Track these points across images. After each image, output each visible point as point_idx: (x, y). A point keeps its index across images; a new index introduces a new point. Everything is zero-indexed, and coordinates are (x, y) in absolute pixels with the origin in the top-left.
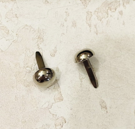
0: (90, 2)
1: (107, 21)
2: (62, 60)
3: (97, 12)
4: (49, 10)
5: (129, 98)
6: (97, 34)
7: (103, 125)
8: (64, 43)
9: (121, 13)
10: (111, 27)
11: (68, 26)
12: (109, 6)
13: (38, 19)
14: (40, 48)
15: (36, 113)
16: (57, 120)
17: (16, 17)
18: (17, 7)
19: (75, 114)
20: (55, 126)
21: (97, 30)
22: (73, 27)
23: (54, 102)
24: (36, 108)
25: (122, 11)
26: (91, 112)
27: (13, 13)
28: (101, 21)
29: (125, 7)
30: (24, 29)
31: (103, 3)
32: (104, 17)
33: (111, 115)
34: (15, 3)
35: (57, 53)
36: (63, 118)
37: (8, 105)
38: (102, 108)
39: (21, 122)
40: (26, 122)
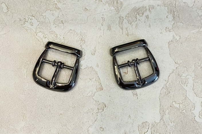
0: (121, 8)
1: (136, 24)
2: (101, 58)
3: (127, 17)
4: (88, 16)
5: (155, 86)
6: (128, 36)
7: (134, 108)
8: (102, 44)
9: (147, 17)
10: (139, 29)
11: (104, 29)
12: (137, 11)
13: (80, 24)
14: (82, 48)
15: (82, 100)
16: (99, 105)
17: (62, 23)
18: (62, 15)
19: (113, 100)
20: (97, 110)
21: (128, 33)
22: (108, 30)
23: (96, 91)
24: (82, 96)
25: (148, 16)
26: (125, 98)
27: (59, 20)
28: (131, 24)
29: (151, 12)
30: (69, 33)
31: (132, 9)
32: (134, 21)
33: (141, 100)
34: (60, 11)
35: (96, 52)
36: (104, 104)
37: (61, 95)
38: (133, 95)
39: (71, 107)
40: (75, 107)
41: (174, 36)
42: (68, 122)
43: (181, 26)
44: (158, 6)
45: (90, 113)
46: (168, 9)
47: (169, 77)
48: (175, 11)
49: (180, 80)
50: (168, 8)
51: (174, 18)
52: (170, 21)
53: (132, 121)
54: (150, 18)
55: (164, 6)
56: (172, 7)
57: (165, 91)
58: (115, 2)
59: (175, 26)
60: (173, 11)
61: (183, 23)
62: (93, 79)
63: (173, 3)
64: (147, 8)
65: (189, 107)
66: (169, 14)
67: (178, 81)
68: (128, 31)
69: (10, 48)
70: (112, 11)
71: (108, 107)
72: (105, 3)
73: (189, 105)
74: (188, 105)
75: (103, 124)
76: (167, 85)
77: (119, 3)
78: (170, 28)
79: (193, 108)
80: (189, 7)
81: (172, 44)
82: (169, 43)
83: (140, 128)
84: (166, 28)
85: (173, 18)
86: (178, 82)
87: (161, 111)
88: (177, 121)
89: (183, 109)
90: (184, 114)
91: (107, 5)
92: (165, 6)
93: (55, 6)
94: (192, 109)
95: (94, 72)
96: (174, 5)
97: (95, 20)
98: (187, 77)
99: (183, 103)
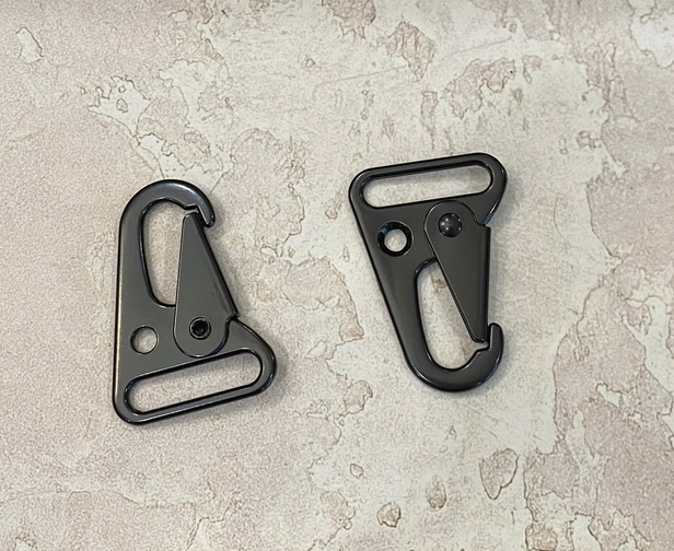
41: (605, 163)
42: (242, 446)
43: (631, 129)
44: (555, 58)
45: (318, 415)
46: (587, 70)
47: (588, 302)
48: (610, 77)
49: (624, 312)
50: (589, 66)
51: (608, 101)
52: (594, 114)
53: (461, 444)
54: (525, 98)
55: (574, 60)
56: (601, 65)
57: (573, 346)
58: (411, 42)
59: (611, 128)
60: (606, 78)
61: (637, 121)
62: (331, 301)
63: (605, 51)
64: (519, 64)
65: (654, 406)
66: (591, 87)
67: (617, 314)
68: (450, 140)
69: (45, 186)
70: (400, 70)
71: (378, 397)
72: (375, 44)
73: (653, 398)
74: (650, 398)
75: (362, 452)
76: (580, 329)
77: (424, 45)
78: (592, 137)
79: (666, 406)
80: (658, 66)
81: (599, 190)
82: (588, 186)
83: (485, 469)
84: (581, 133)
85: (604, 102)
86: (617, 320)
87: (557, 416)
88: (612, 450)
89: (633, 408)
90: (636, 426)
91: (383, 49)
92: (578, 62)
93: (203, 48)
94: (664, 412)
95: (334, 276)
96: (610, 60)
97: (339, 99)
98: (647, 303)
99: (635, 390)
